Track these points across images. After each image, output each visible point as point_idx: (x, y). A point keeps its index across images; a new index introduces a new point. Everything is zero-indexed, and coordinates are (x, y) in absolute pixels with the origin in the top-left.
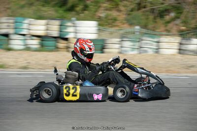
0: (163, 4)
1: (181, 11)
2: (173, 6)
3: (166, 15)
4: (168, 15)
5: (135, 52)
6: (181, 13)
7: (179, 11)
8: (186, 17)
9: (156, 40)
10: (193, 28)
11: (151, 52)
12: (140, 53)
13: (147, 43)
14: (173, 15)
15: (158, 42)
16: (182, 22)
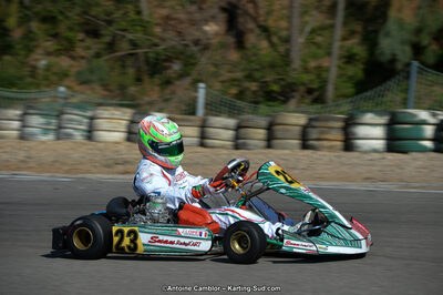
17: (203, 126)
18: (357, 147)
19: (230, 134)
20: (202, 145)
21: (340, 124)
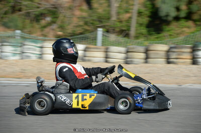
0: (38, 8)
1: (57, 16)
2: (49, 11)
3: (42, 19)
4: (44, 19)
5: (17, 58)
6: (57, 18)
7: (55, 16)
8: (62, 22)
9: (39, 45)
10: (70, 33)
11: (34, 57)
12: (22, 59)
13: (30, 48)
14: (48, 19)
15: (41, 47)
16: (59, 27)
17: (106, 51)
18: (199, 62)
19: (123, 55)
20: (107, 62)
21: (189, 50)
